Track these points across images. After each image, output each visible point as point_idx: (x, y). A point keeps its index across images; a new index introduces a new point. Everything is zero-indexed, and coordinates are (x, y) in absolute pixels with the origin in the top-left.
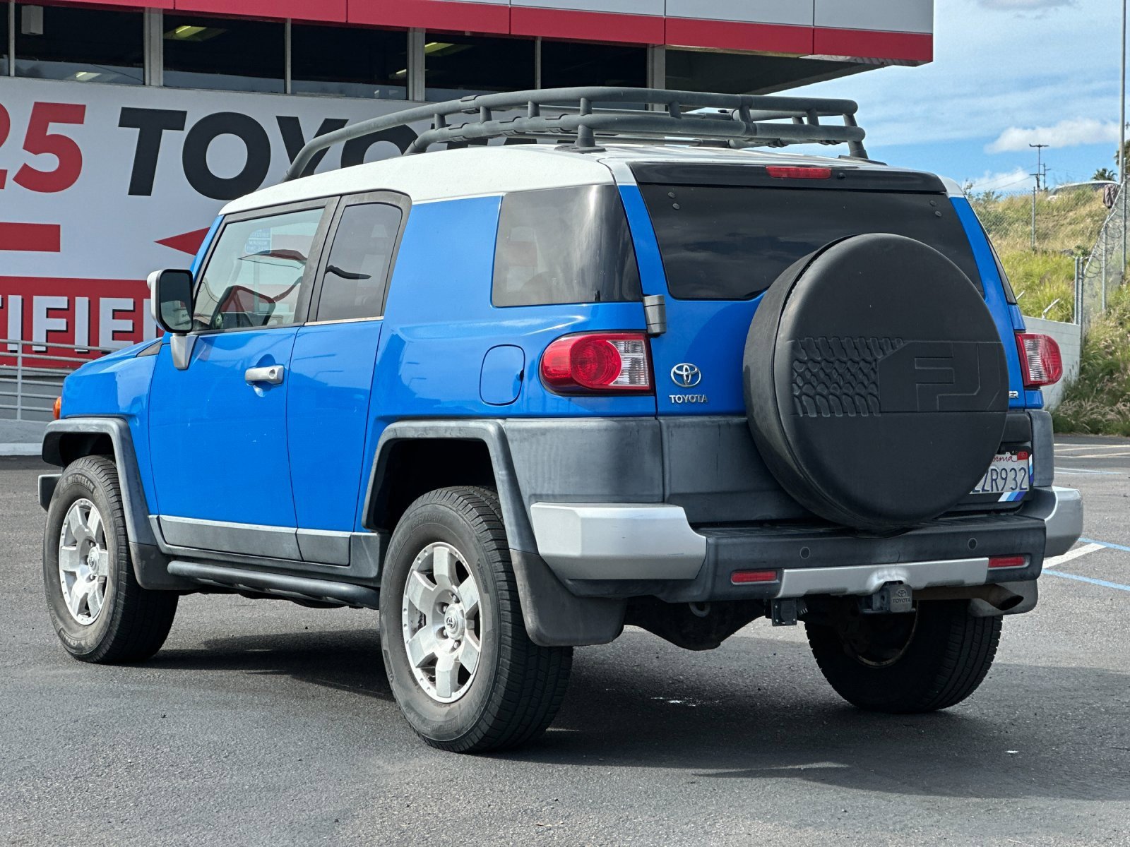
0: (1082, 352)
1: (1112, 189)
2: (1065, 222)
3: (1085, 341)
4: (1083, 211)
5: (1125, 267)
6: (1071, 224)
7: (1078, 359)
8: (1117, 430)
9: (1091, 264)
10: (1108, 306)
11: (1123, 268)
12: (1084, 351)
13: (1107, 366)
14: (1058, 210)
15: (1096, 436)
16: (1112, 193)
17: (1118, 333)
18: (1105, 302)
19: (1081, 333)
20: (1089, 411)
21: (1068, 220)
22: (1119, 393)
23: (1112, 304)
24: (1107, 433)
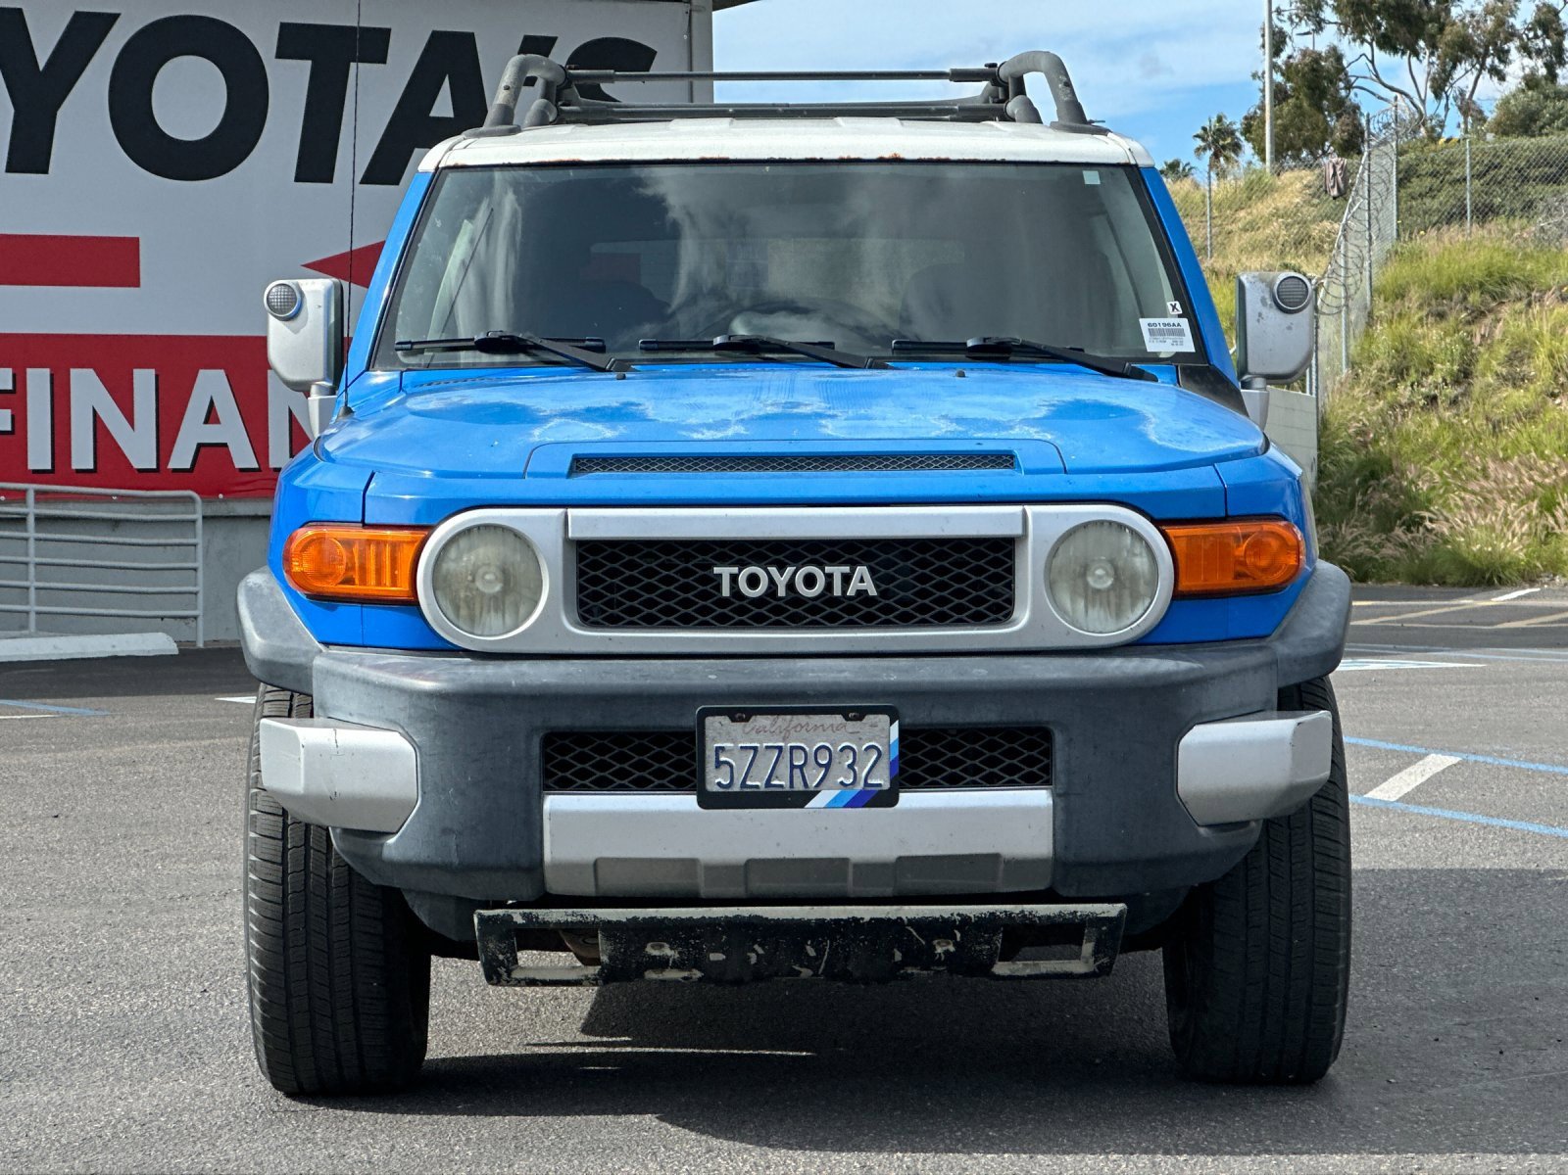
0: (1319, 441)
1: (1338, 167)
2: (1233, 227)
3: (1323, 425)
4: (1263, 208)
5: (1372, 296)
6: (1246, 230)
7: (1314, 453)
8: (1397, 576)
9: (1327, 292)
10: (1352, 364)
11: (1368, 298)
12: (1322, 440)
13: (1362, 466)
14: (1219, 206)
15: (1364, 585)
16: (1339, 172)
17: (1376, 408)
18: (1347, 357)
19: (1317, 408)
20: (1350, 542)
21: (1240, 225)
22: (1395, 511)
23: (1358, 360)
24: (1380, 580)
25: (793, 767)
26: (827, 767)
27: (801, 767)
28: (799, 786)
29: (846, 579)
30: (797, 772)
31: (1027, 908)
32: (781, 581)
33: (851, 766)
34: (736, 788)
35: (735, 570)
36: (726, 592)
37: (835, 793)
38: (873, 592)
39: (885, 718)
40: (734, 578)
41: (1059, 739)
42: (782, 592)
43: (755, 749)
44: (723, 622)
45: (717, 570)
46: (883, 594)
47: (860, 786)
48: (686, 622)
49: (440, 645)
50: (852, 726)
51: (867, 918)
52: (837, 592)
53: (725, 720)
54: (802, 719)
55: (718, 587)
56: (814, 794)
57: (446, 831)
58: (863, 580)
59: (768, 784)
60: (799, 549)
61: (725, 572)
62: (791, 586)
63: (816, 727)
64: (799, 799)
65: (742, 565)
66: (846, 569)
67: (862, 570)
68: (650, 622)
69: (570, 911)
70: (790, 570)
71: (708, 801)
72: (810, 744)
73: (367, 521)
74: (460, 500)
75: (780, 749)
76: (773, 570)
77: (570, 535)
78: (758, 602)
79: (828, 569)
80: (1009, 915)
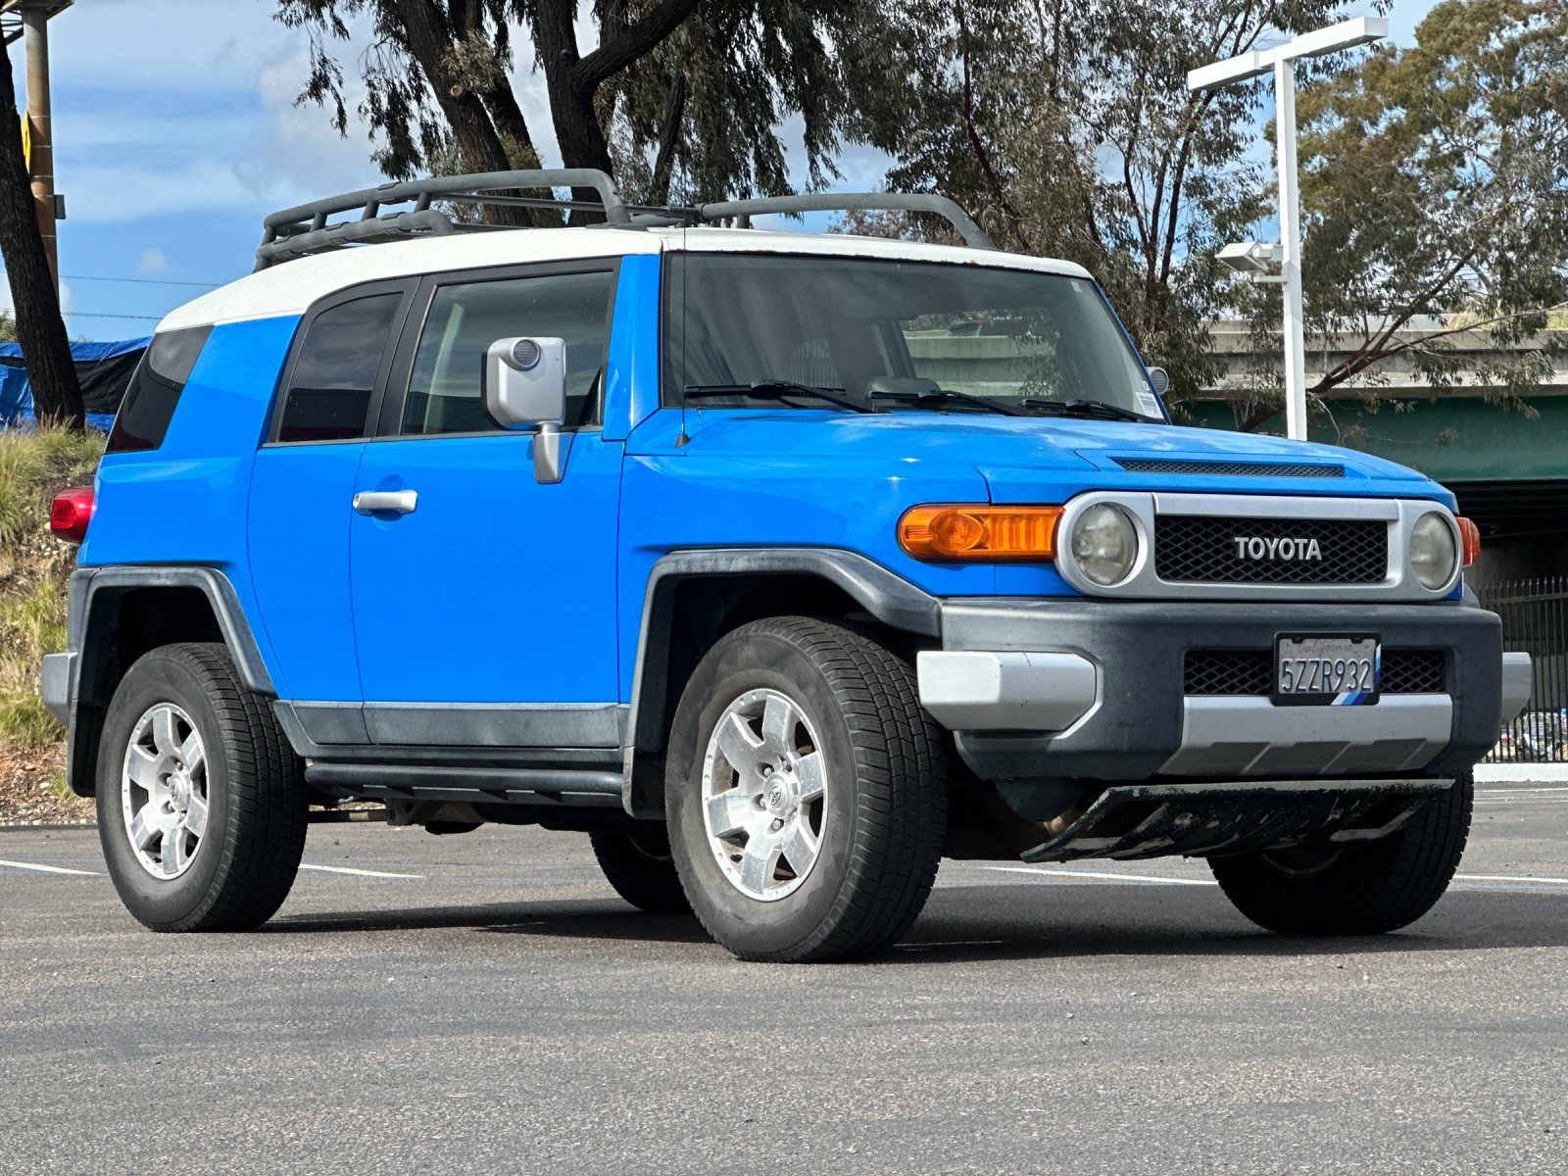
25: (1324, 676)
26: (1342, 676)
27: (1328, 676)
28: (1327, 690)
29: (1306, 547)
30: (1326, 679)
31: (1411, 781)
32: (1272, 547)
33: (1354, 676)
34: (1293, 691)
35: (1247, 539)
36: (1242, 555)
37: (1348, 694)
38: (1319, 558)
39: (1372, 642)
40: (1246, 544)
41: (1458, 658)
42: (1272, 556)
43: (1305, 663)
44: (1236, 577)
45: (1237, 539)
46: (1325, 559)
47: (1359, 691)
48: (1216, 577)
49: (1072, 593)
50: (1356, 647)
51: (1328, 789)
52: (1301, 557)
53: (1289, 641)
54: (1329, 642)
55: (1236, 551)
56: (1337, 694)
57: (1121, 724)
58: (1313, 549)
59: (1311, 689)
60: (1298, 527)
61: (1241, 540)
62: (1277, 551)
63: (1337, 648)
64: (1326, 699)
65: (1250, 536)
66: (1306, 541)
67: (1313, 542)
68: (1196, 576)
69: (1169, 786)
70: (1276, 540)
71: (1279, 700)
72: (1334, 659)
73: (993, 502)
74: (1074, 485)
75: (1318, 662)
76: (1267, 540)
77: (1158, 511)
78: (1258, 563)
79: (1296, 541)
80: (1400, 786)
